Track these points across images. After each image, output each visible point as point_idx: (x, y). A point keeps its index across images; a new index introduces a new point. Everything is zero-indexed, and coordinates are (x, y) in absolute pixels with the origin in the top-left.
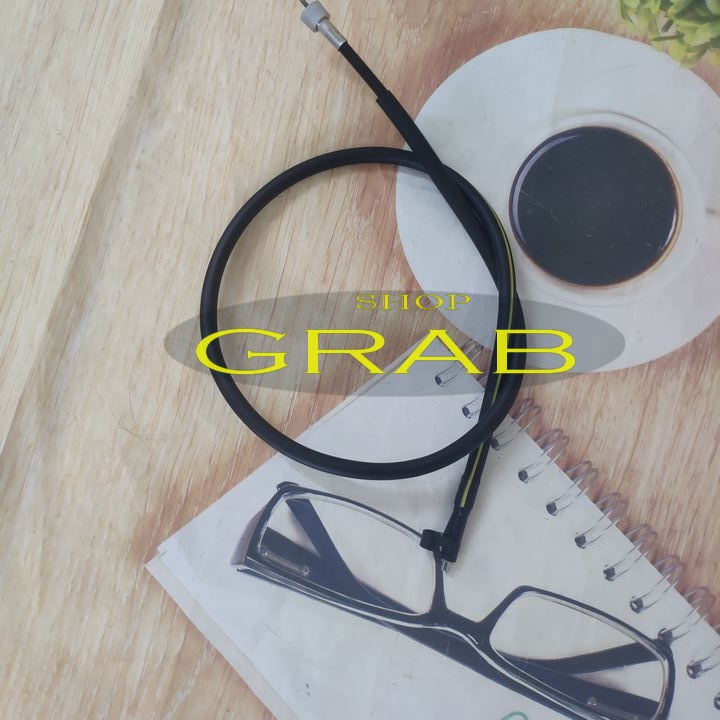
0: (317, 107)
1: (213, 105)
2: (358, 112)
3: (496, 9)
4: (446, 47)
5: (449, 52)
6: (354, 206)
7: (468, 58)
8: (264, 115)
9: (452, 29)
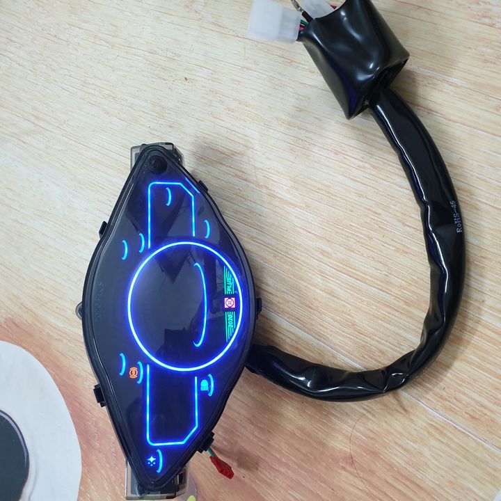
0: (57, 308)
1: (66, 237)
2: (51, 334)
3: (97, 444)
4: (80, 404)
5: (77, 404)
6: (9, 316)
7: (72, 416)
8: (59, 270)
9: (89, 411)
